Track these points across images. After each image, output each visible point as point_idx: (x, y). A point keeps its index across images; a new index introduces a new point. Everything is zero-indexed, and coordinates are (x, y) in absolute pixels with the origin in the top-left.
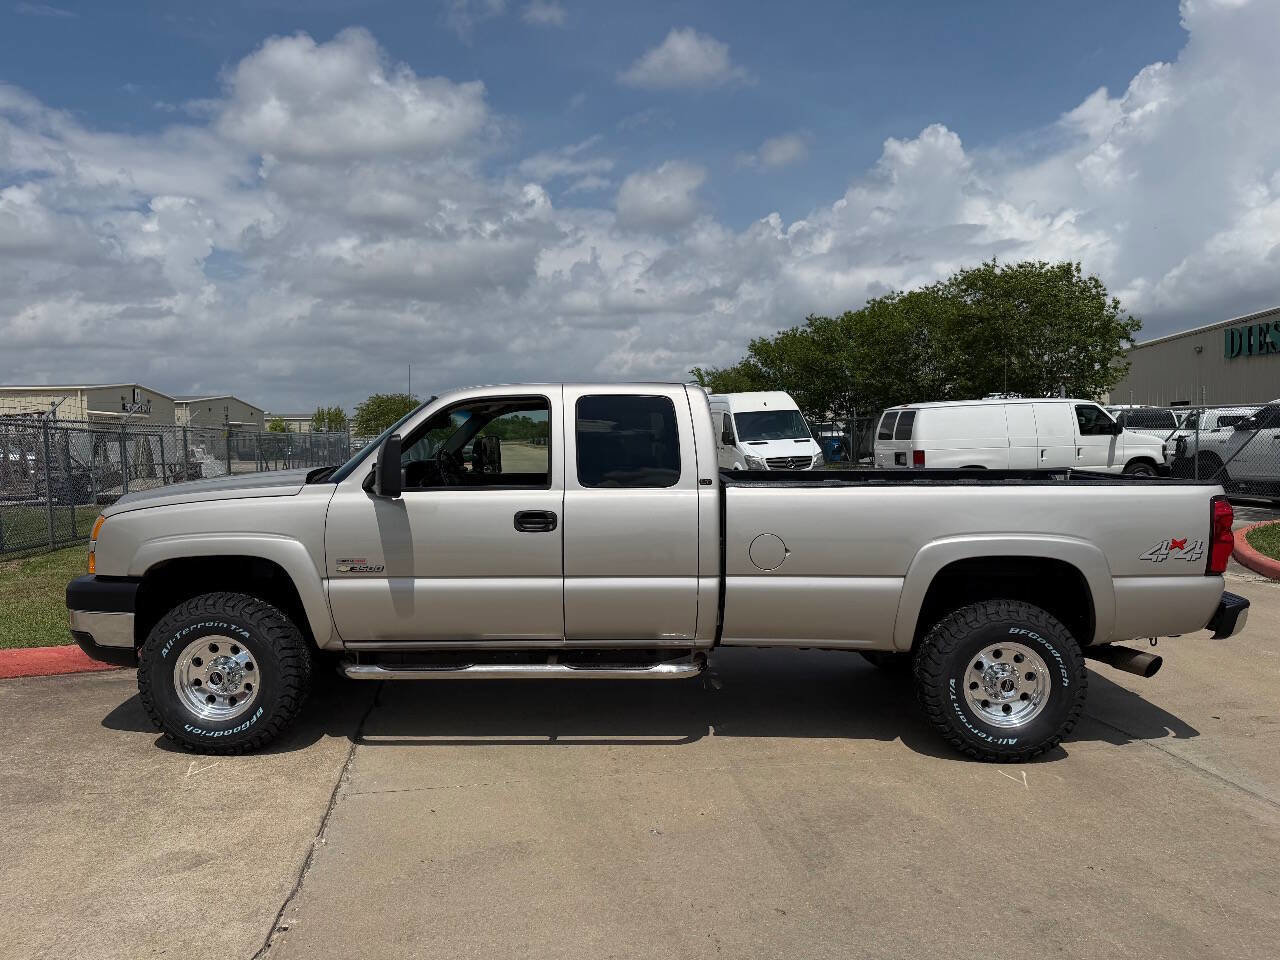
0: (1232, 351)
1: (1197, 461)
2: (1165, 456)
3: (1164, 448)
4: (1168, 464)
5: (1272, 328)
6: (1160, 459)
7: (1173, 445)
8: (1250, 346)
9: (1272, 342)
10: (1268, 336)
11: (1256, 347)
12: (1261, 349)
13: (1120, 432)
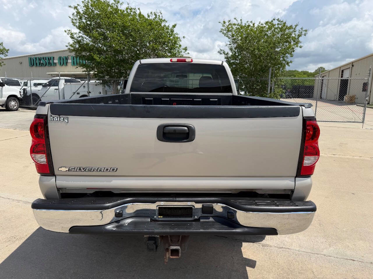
0: (31, 65)
1: (31, 97)
2: (21, 95)
3: (20, 92)
4: (22, 98)
5: (42, 59)
6: (19, 96)
7: (22, 91)
8: (36, 63)
9: (43, 63)
10: (41, 61)
11: (38, 64)
12: (40, 65)
13: (4, 86)
